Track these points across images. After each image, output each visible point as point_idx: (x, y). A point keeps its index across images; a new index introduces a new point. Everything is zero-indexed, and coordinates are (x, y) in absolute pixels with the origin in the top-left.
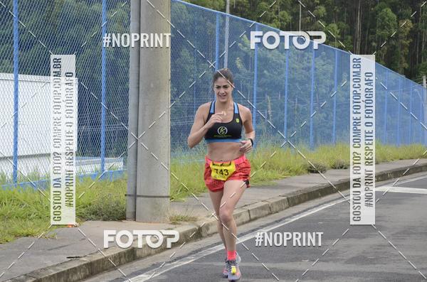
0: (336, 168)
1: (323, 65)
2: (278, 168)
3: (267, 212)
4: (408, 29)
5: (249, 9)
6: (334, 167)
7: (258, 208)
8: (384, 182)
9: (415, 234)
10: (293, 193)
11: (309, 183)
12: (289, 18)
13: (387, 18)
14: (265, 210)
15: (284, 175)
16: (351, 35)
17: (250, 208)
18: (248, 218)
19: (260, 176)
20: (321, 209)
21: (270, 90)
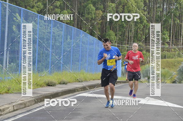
0: (61, 84)
1: (58, 31)
4: (100, 15)
5: (20, 0)
6: (60, 83)
8: (84, 91)
9: (95, 117)
10: (38, 96)
11: (46, 91)
12: (42, 6)
13: (91, 9)
14: (22, 105)
15: (34, 87)
18: (13, 110)
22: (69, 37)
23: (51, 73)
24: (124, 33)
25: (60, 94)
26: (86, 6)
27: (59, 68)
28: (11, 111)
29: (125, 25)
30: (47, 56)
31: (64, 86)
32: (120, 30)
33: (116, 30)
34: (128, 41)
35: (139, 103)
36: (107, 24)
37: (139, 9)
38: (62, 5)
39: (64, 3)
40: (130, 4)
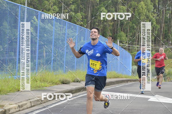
0: (75, 82)
1: (72, 33)
2: (47, 82)
3: (40, 103)
5: (38, 4)
6: (74, 82)
7: (35, 101)
11: (61, 89)
12: (57, 9)
14: (39, 101)
15: (50, 85)
16: (86, 19)
17: (31, 101)
18: (30, 106)
19: (38, 85)
20: (65, 101)
21: (47, 43)
22: (82, 38)
23: (65, 72)
24: (135, 34)
25: (74, 91)
26: (99, 9)
27: (73, 67)
28: (28, 107)
29: (135, 27)
30: (62, 55)
31: (78, 83)
32: (130, 32)
33: (127, 31)
34: (138, 42)
35: (148, 100)
36: (119, 25)
37: (149, 12)
38: (76, 8)
39: (78, 6)
40: (140, 6)
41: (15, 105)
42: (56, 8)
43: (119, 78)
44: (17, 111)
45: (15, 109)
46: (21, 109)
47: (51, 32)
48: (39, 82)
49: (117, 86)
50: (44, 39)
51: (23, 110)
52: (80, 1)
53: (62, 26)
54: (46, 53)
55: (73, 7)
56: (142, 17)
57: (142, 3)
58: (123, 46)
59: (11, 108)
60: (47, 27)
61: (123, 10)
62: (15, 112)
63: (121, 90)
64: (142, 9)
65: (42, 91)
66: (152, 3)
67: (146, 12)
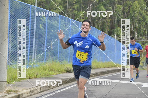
1: (75, 28)
2: (54, 70)
3: (48, 88)
7: (44, 87)
11: (66, 77)
12: (63, 9)
15: (57, 73)
17: (41, 87)
19: (46, 73)
26: (98, 8)
28: (38, 92)
35: (142, 87)
36: (115, 22)
37: (142, 10)
38: (79, 7)
39: (80, 5)
40: (134, 5)
41: (27, 91)
42: (62, 7)
43: (116, 67)
44: (29, 96)
45: (27, 94)
46: (32, 94)
47: (57, 28)
48: (47, 71)
49: (115, 74)
50: (51, 34)
51: (34, 94)
52: (82, 1)
53: (66, 22)
54: (53, 46)
55: (76, 6)
56: (136, 14)
57: (136, 2)
58: (119, 39)
59: (24, 93)
60: (54, 24)
61: (119, 8)
62: (27, 97)
63: (118, 78)
64: (136, 7)
65: (49, 78)
66: (144, 2)
67: (140, 10)
